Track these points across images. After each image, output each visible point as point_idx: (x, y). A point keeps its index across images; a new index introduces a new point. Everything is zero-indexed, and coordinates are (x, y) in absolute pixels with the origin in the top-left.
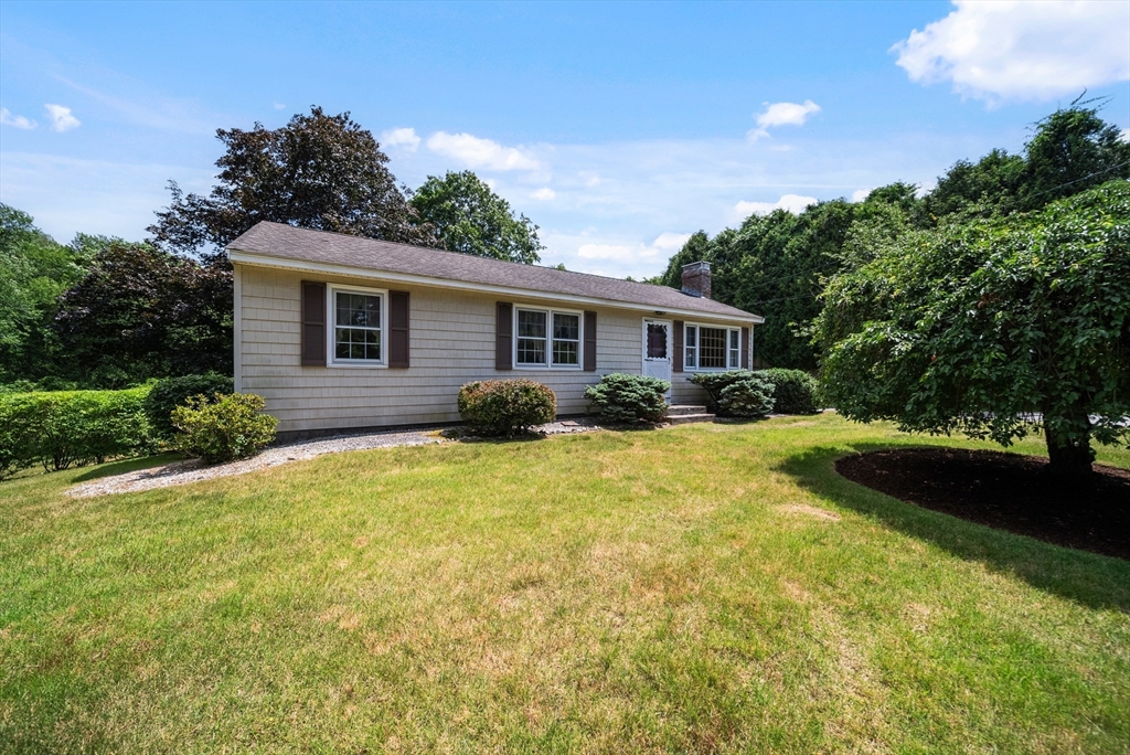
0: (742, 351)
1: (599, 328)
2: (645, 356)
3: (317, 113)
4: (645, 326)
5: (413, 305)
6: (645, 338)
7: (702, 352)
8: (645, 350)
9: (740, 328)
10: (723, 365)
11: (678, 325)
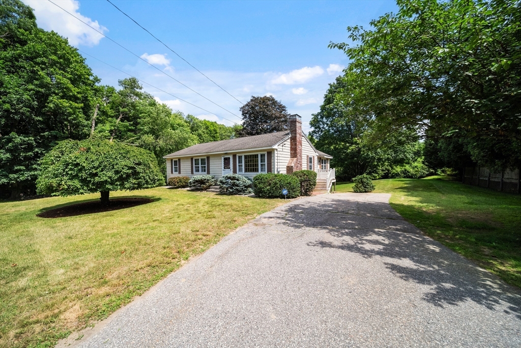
0: (268, 164)
1: (210, 161)
2: (223, 169)
3: (254, 97)
4: (223, 158)
5: (181, 161)
6: (223, 162)
7: (246, 166)
8: (223, 166)
9: (266, 152)
10: (257, 170)
11: (234, 156)
